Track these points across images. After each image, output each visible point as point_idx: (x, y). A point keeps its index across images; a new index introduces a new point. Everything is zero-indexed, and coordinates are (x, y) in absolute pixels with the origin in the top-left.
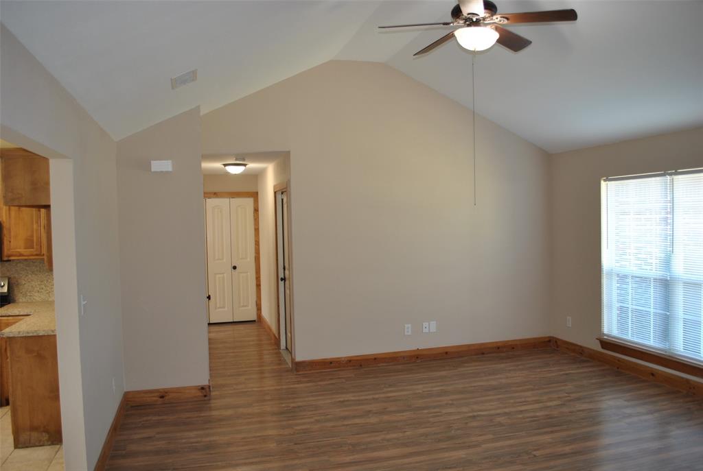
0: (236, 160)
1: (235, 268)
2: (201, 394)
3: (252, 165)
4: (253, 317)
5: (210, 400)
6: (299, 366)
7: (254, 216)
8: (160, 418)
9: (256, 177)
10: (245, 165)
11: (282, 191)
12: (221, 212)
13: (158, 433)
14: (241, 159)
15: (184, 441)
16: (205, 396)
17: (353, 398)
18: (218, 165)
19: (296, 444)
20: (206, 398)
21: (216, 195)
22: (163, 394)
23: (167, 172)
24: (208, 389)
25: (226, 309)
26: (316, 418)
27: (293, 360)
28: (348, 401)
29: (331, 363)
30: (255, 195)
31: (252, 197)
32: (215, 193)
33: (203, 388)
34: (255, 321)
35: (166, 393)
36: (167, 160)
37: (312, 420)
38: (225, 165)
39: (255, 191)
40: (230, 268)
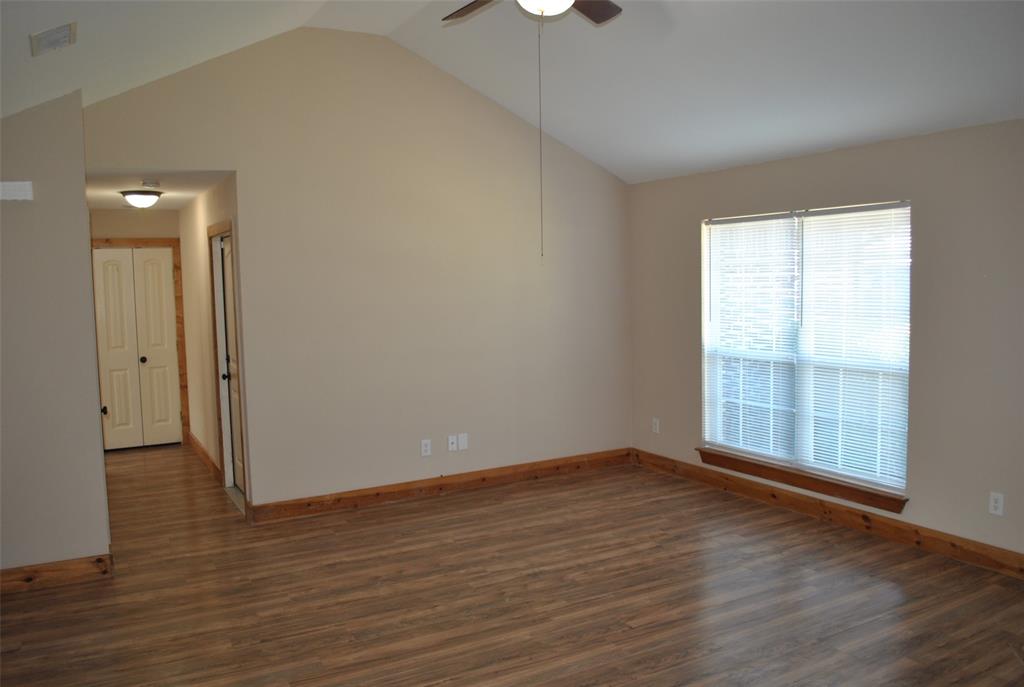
0: (144, 184)
1: (143, 360)
2: (96, 570)
3: (169, 194)
4: (176, 436)
5: (112, 578)
6: (257, 513)
7: (174, 277)
8: (27, 615)
9: (175, 214)
10: (158, 194)
11: (223, 234)
12: (118, 270)
13: (24, 643)
14: (152, 183)
15: (72, 652)
16: (105, 572)
17: (347, 559)
18: (111, 193)
19: (263, 641)
20: (106, 576)
21: (108, 242)
22: (30, 575)
23: (24, 201)
24: (108, 562)
25: (131, 426)
26: (293, 595)
27: (248, 505)
28: (341, 563)
29: (309, 505)
30: (174, 244)
31: (170, 246)
32: (107, 241)
33: (99, 560)
34: (179, 443)
35: (36, 571)
36: (23, 180)
37: (287, 599)
38: (125, 193)
39: (174, 236)
40: (136, 360)
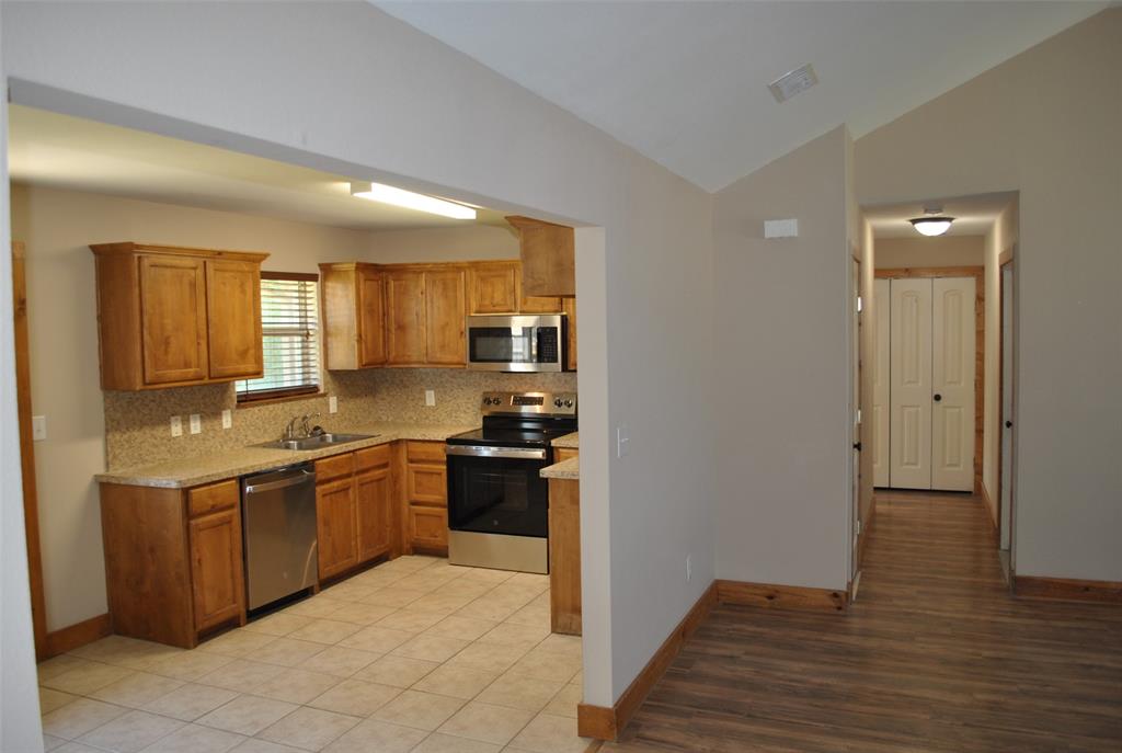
0: (926, 211)
1: (938, 398)
2: (833, 604)
3: (963, 220)
4: (968, 485)
5: (845, 616)
6: (1021, 584)
7: (976, 309)
8: (760, 629)
9: (980, 238)
10: (950, 220)
11: (1009, 263)
12: (916, 301)
13: (747, 653)
14: (935, 208)
15: (780, 674)
16: (839, 608)
17: (1110, 664)
18: (901, 222)
19: (965, 725)
20: (841, 612)
21: (909, 272)
22: (772, 593)
23: (791, 238)
24: (844, 598)
25: (919, 467)
26: (1022, 686)
27: (1012, 571)
28: (1100, 667)
29: (1087, 589)
30: (979, 273)
31: (973, 275)
32: (907, 270)
33: (835, 595)
34: (970, 492)
35: (777, 591)
36: (790, 218)
37: (1014, 688)
38: (915, 221)
39: (980, 264)
40: (929, 398)
